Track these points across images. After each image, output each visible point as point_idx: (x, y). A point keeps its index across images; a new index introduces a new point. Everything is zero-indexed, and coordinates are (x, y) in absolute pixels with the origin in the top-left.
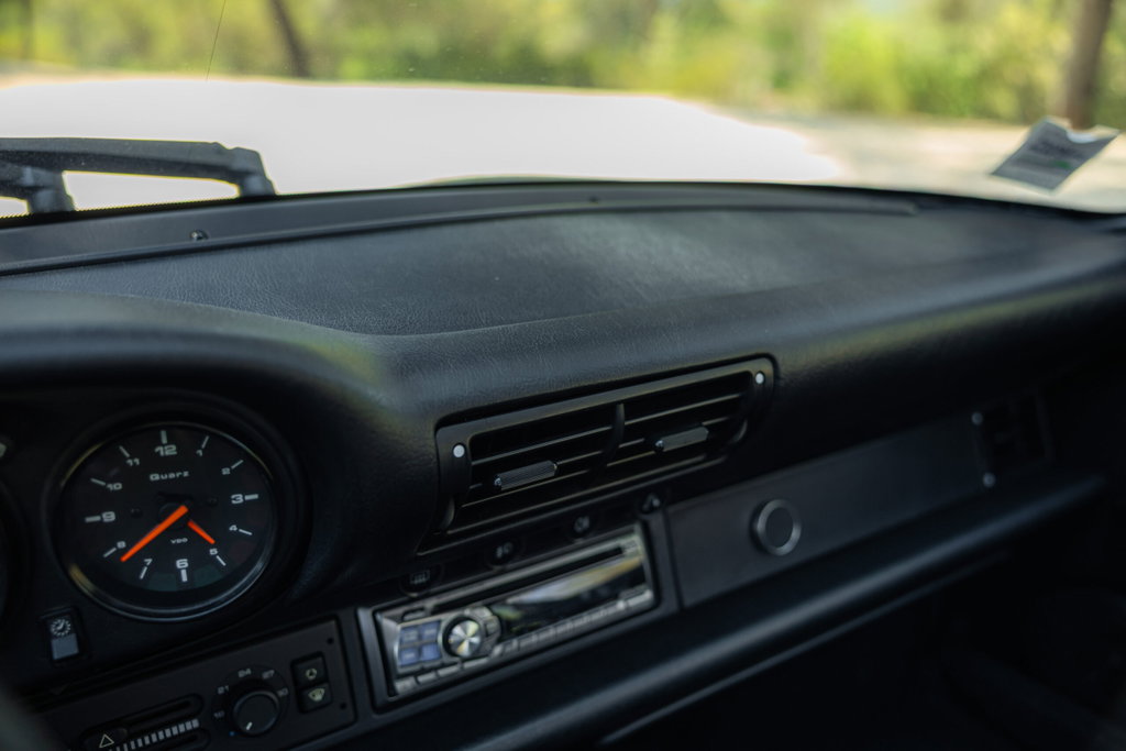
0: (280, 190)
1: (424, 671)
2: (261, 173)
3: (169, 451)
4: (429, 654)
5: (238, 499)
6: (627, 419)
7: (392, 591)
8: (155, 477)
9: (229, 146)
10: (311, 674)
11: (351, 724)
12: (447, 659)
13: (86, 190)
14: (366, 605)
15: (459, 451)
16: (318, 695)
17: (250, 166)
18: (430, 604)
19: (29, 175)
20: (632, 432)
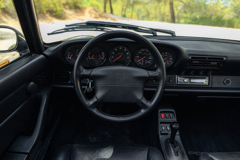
0: (176, 36)
1: (181, 82)
2: (175, 34)
3: (166, 54)
4: (182, 81)
5: (171, 59)
6: (208, 59)
7: (179, 74)
8: (165, 56)
9: (172, 31)
10: (171, 79)
11: (173, 85)
12: (184, 82)
13: (158, 34)
14: (177, 75)
15: (190, 58)
16: (171, 81)
17: (174, 33)
18: (183, 77)
19: (154, 32)
20: (208, 61)
